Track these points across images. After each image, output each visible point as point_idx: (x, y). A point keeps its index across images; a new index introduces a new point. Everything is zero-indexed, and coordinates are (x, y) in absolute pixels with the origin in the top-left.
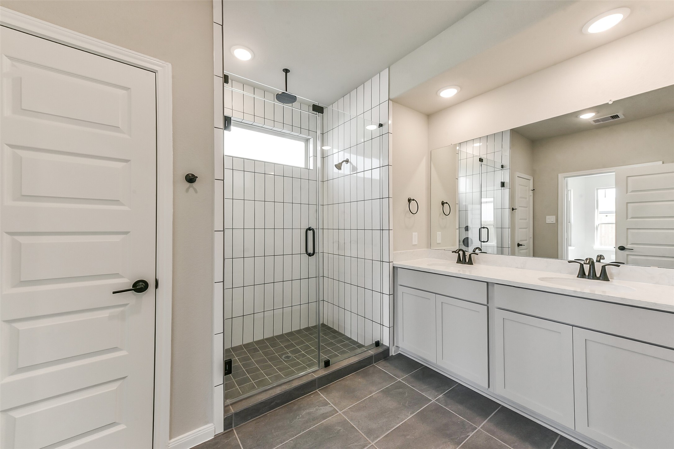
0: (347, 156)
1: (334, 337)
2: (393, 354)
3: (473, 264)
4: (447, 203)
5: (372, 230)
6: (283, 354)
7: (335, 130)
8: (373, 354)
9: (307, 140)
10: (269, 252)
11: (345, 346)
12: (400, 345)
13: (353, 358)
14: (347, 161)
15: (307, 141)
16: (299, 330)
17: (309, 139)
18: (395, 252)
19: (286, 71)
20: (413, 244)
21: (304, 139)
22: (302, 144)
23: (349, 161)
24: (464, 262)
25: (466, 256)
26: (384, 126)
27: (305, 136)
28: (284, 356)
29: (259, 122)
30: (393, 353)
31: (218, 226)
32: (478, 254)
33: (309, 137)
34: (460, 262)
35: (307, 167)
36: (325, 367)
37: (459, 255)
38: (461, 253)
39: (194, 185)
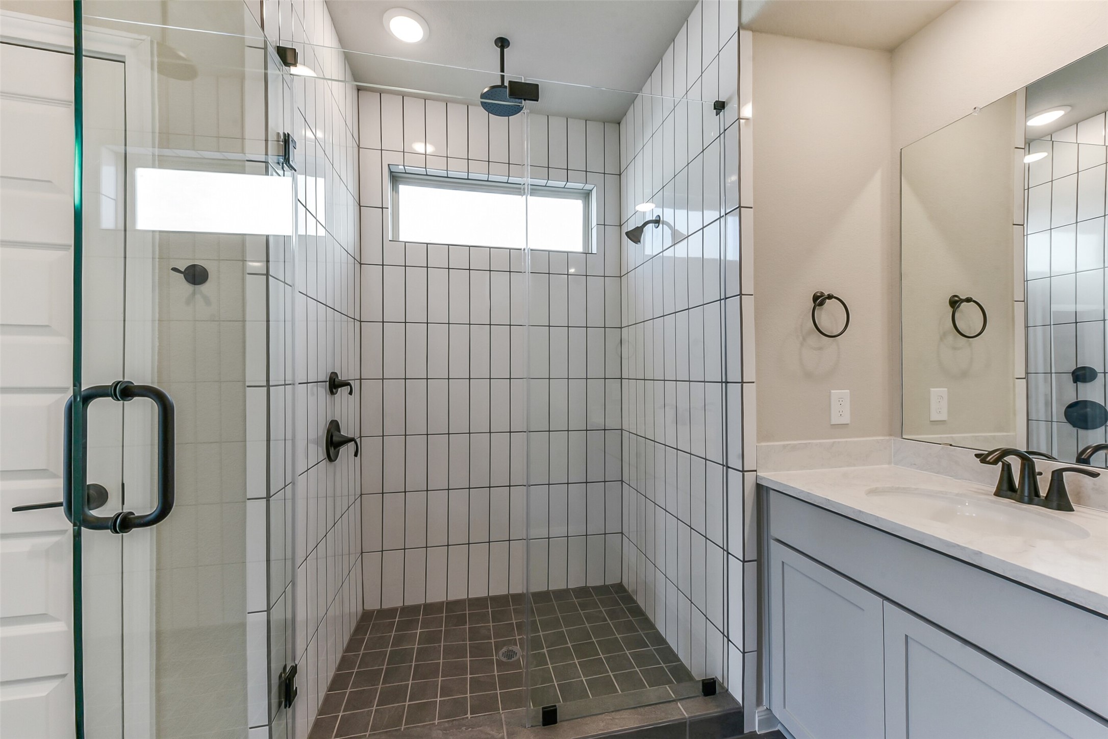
0: (658, 212)
1: (630, 627)
2: (757, 729)
3: (1072, 510)
4: (969, 300)
5: (704, 382)
6: (504, 644)
7: (639, 159)
8: (685, 718)
9: (589, 194)
10: (500, 424)
11: (641, 659)
12: (777, 713)
13: (625, 714)
14: (657, 222)
15: (586, 195)
16: (564, 590)
17: (591, 191)
18: (763, 444)
19: (502, 43)
20: (832, 424)
21: (580, 193)
22: (577, 205)
23: (661, 219)
24: (1029, 496)
25: (1040, 474)
26: (727, 104)
27: (580, 186)
28: (504, 649)
29: (479, 173)
30: (754, 723)
31: (255, 374)
32: (1098, 474)
33: (588, 187)
34: (1009, 493)
35: (587, 249)
36: (544, 724)
37: (1007, 468)
38: (1015, 463)
39: (205, 288)
